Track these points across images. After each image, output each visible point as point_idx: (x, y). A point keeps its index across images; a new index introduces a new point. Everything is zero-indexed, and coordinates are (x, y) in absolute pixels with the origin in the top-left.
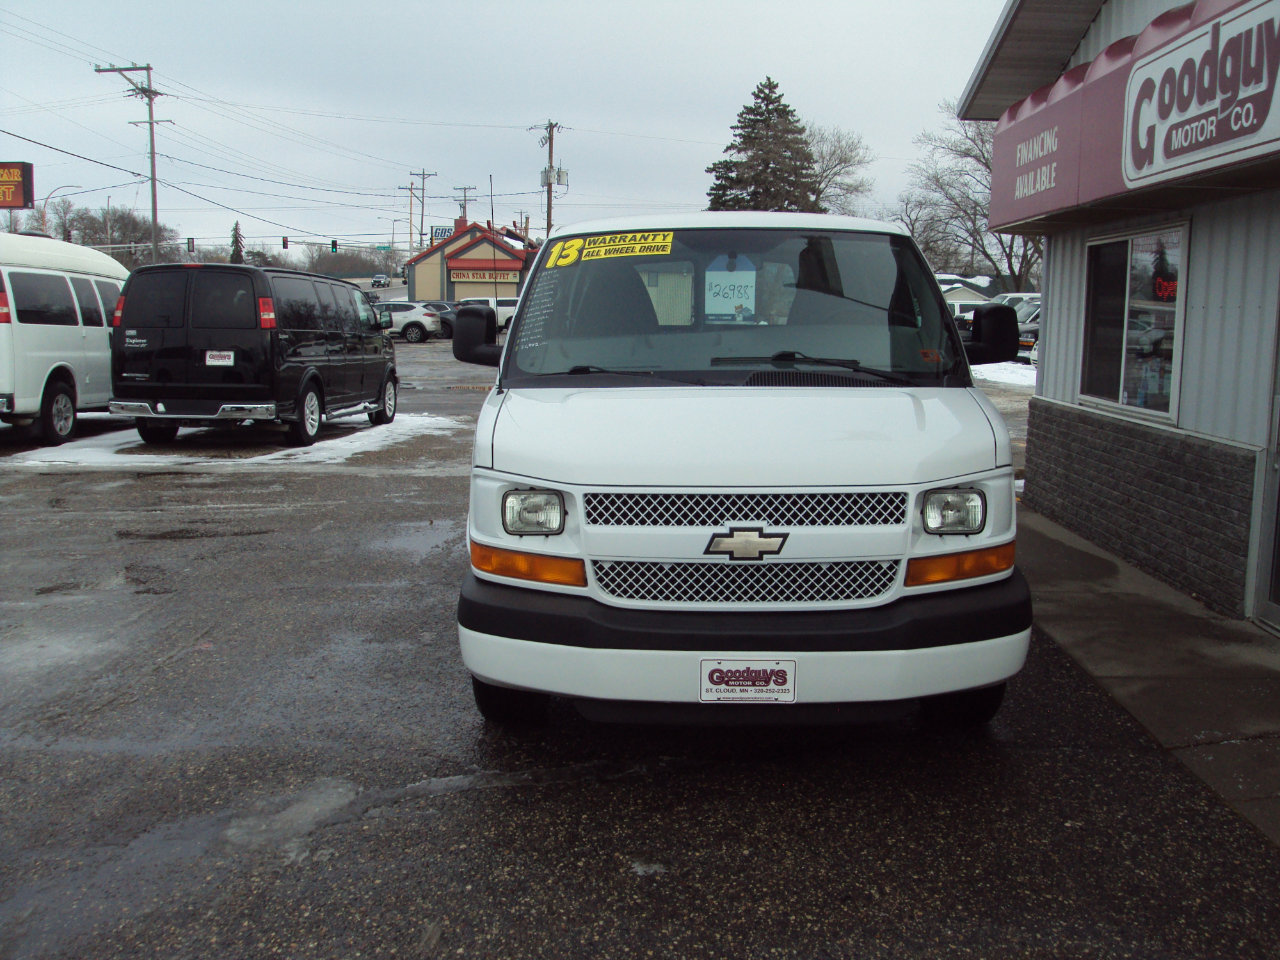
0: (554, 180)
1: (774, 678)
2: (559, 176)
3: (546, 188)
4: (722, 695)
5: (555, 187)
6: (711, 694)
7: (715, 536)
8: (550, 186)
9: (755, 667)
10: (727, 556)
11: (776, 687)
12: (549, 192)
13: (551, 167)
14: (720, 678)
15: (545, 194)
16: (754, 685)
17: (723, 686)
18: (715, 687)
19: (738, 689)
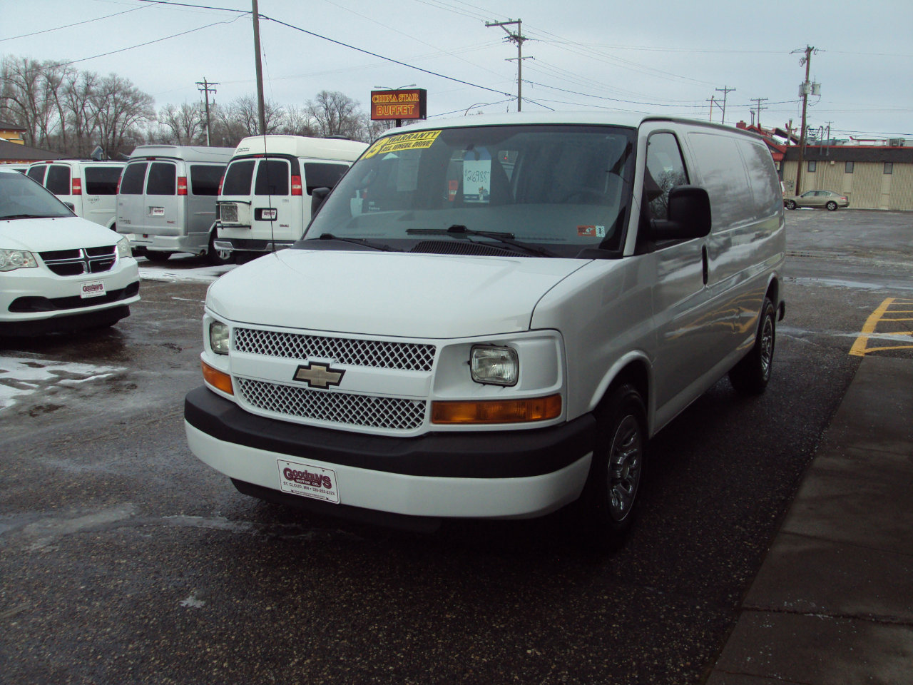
0: (809, 90)
1: (323, 482)
2: (813, 88)
3: (802, 98)
4: (295, 489)
5: (809, 97)
6: (287, 487)
7: (300, 367)
8: (805, 96)
9: (311, 471)
10: (307, 383)
11: (326, 489)
12: (805, 101)
13: (807, 81)
14: (292, 475)
15: (802, 103)
16: (311, 484)
17: (293, 482)
18: (289, 482)
19: (303, 485)
